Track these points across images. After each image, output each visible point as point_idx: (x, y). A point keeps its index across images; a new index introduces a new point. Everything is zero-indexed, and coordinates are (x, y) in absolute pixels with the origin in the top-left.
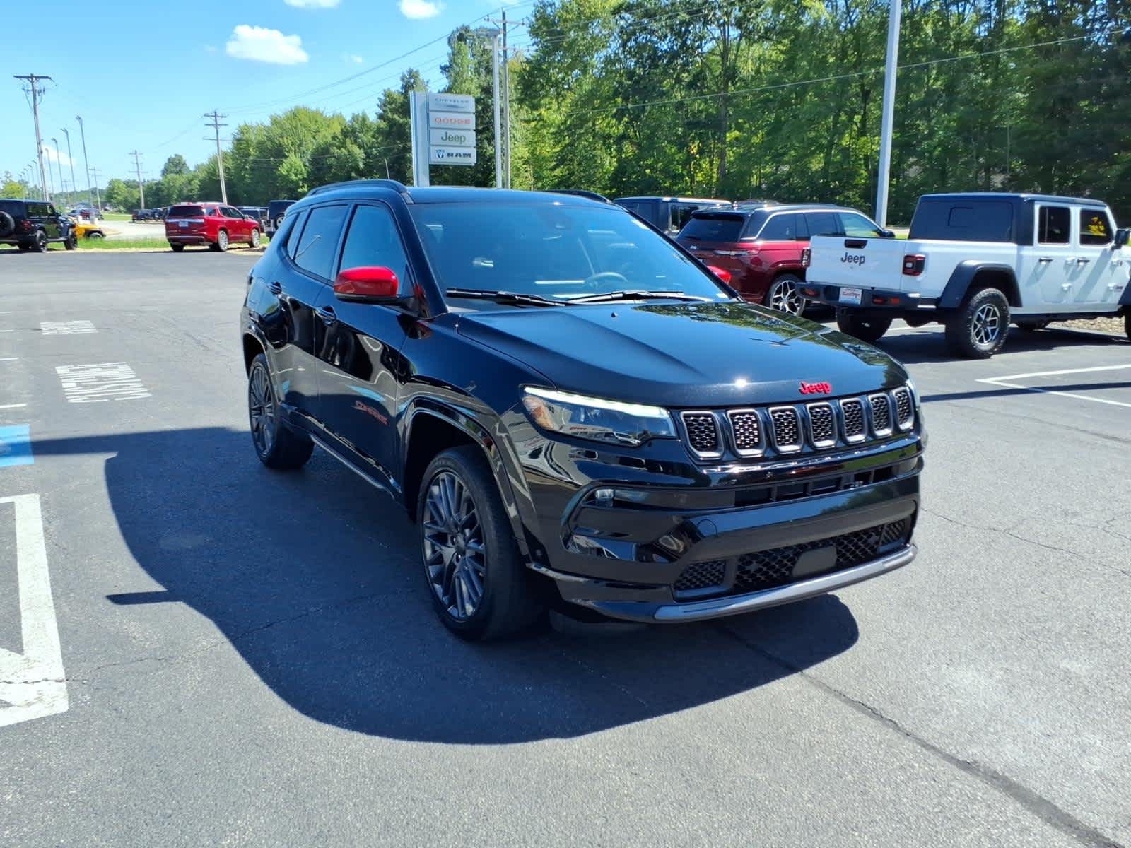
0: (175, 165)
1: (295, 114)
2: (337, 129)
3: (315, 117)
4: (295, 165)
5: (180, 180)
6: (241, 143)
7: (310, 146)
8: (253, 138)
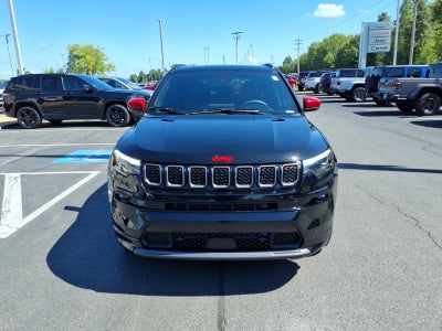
0: (288, 60)
1: (333, 37)
2: (348, 42)
3: (341, 37)
4: (330, 57)
5: (289, 65)
6: (311, 50)
7: (337, 49)
8: (316, 47)
